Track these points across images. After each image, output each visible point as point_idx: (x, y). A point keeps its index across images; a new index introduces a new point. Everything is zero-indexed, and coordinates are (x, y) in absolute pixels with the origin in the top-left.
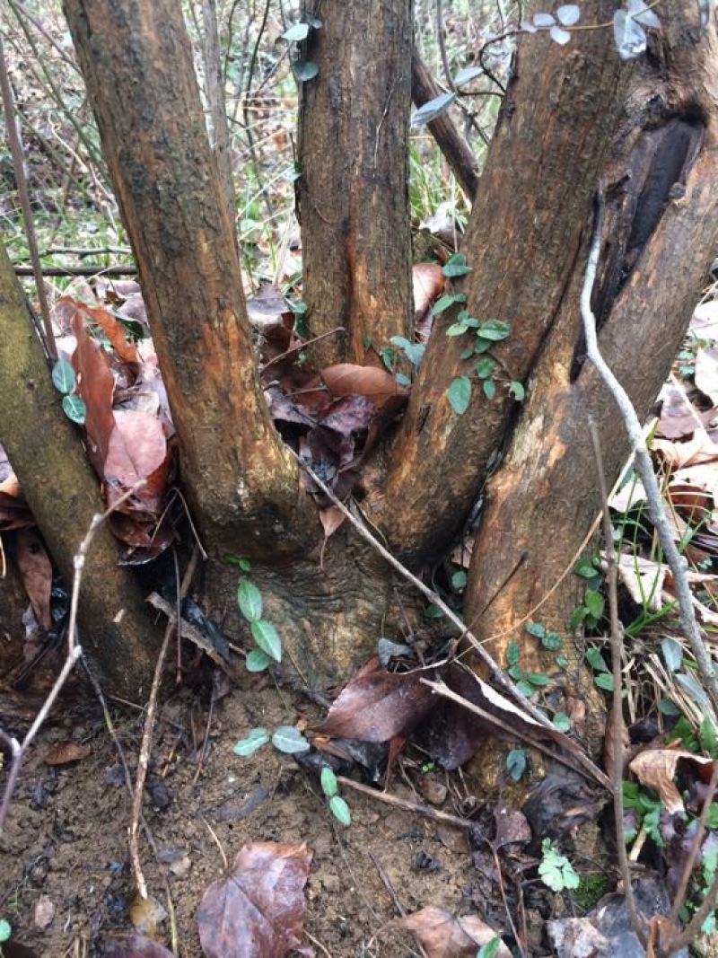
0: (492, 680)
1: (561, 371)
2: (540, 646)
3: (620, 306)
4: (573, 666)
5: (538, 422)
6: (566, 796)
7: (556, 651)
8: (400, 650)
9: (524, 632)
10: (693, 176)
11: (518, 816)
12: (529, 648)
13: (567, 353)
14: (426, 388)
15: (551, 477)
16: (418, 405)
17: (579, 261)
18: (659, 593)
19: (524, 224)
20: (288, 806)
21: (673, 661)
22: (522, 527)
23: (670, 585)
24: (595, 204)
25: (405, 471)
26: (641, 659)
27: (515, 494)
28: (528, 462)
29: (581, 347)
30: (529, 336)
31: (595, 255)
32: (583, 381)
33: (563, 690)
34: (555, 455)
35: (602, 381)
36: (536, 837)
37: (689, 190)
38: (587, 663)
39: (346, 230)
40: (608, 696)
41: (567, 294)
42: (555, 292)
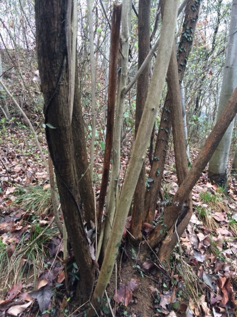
0: (160, 264)
1: (172, 231)
2: (166, 262)
3: (179, 225)
4: (169, 265)
5: (169, 236)
6: (166, 278)
7: (167, 262)
8: (149, 259)
9: (164, 260)
10: (187, 214)
11: (161, 280)
12: (164, 262)
13: (173, 229)
14: (157, 229)
15: (170, 242)
16: (156, 231)
17: (175, 220)
18: (179, 258)
19: (171, 216)
20: (135, 275)
21: (179, 266)
22: (166, 247)
23: (180, 257)
24: (178, 215)
25: (153, 238)
26: (176, 266)
27: (165, 244)
28: (167, 240)
29: (174, 229)
30: (169, 227)
31: (177, 220)
32: (174, 233)
33: (167, 267)
34: (170, 240)
35: (176, 233)
36: (163, 282)
37: (187, 216)
38: (170, 264)
39: (149, 207)
40: (172, 269)
41: (174, 223)
42: (173, 223)
